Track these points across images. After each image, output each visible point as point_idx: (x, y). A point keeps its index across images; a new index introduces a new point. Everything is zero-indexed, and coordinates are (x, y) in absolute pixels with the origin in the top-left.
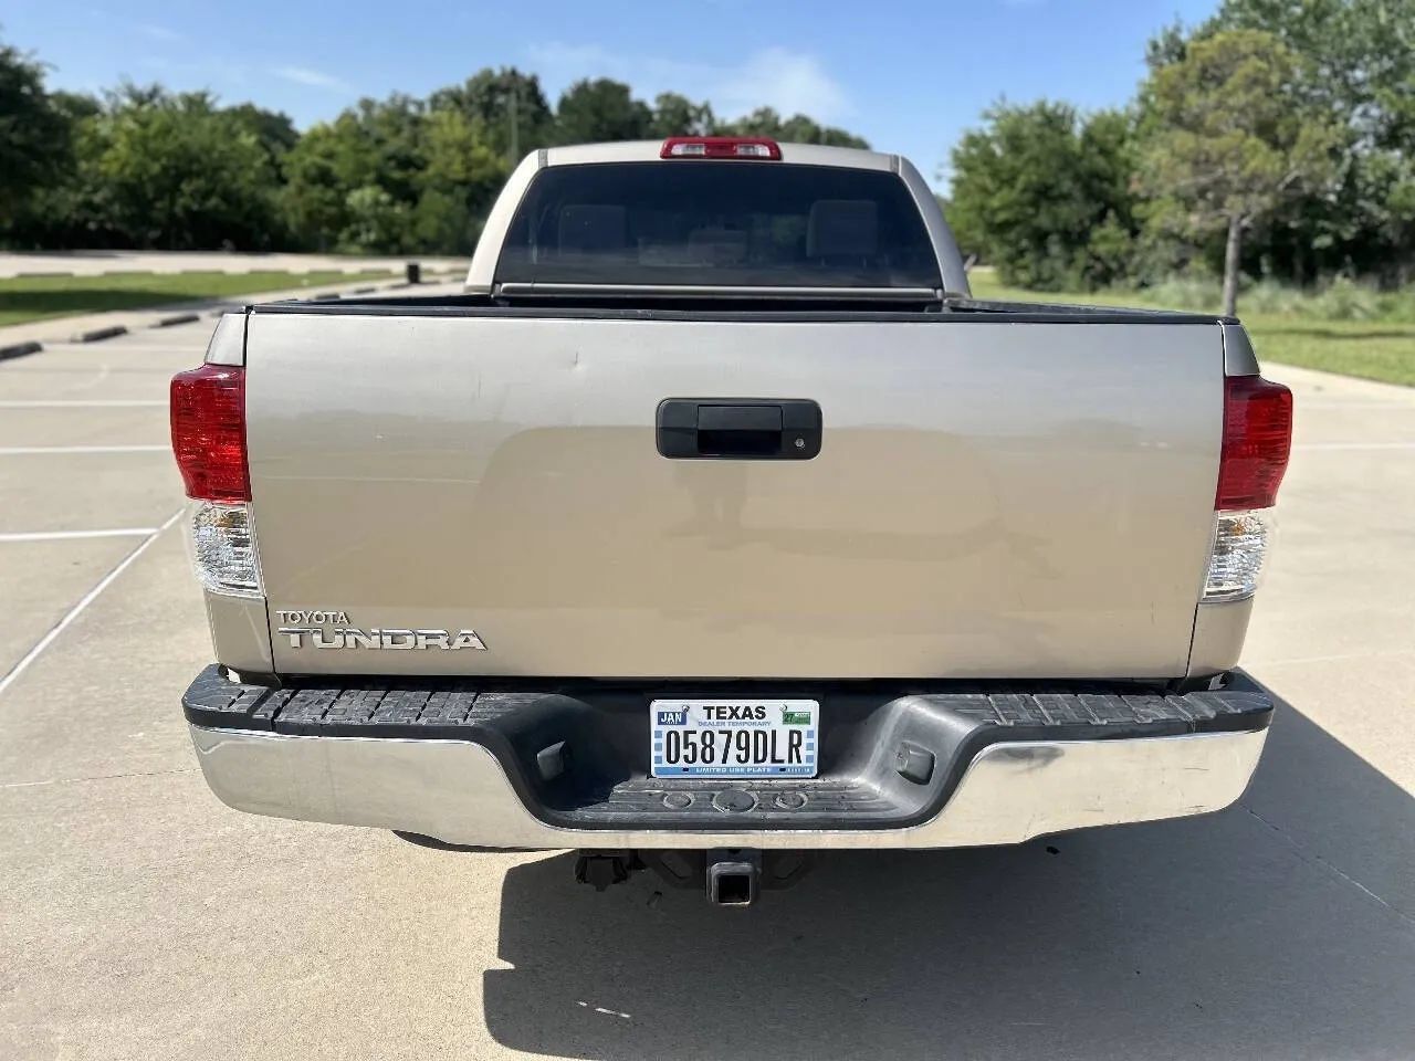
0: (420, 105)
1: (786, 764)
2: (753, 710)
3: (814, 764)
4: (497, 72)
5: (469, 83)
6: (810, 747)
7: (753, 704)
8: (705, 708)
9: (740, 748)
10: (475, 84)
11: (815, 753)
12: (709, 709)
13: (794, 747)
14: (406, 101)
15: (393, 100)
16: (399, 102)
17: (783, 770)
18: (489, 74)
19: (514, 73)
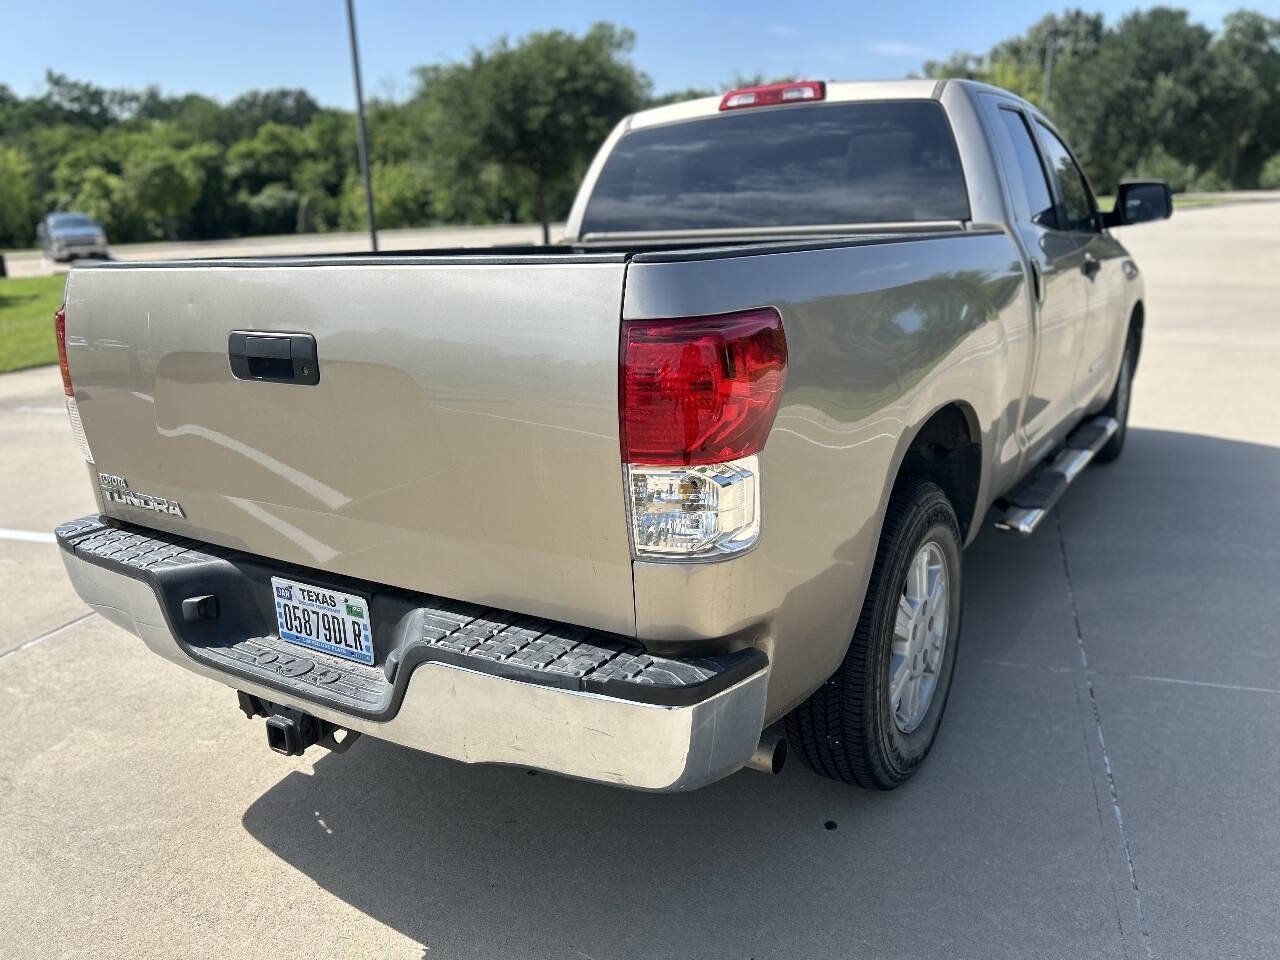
0: (979, 61)
1: (354, 650)
2: (328, 597)
3: (371, 654)
4: (1060, 15)
5: (1031, 31)
6: (366, 638)
7: (328, 593)
8: (300, 589)
9: (326, 629)
10: (1037, 31)
11: (370, 644)
12: (303, 591)
13: (357, 636)
14: (966, 59)
15: (954, 59)
16: (960, 58)
17: (352, 653)
18: (1050, 20)
19: (1078, 14)
